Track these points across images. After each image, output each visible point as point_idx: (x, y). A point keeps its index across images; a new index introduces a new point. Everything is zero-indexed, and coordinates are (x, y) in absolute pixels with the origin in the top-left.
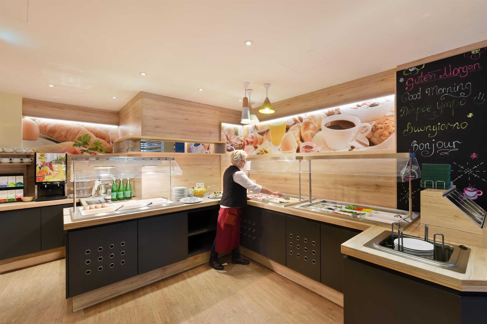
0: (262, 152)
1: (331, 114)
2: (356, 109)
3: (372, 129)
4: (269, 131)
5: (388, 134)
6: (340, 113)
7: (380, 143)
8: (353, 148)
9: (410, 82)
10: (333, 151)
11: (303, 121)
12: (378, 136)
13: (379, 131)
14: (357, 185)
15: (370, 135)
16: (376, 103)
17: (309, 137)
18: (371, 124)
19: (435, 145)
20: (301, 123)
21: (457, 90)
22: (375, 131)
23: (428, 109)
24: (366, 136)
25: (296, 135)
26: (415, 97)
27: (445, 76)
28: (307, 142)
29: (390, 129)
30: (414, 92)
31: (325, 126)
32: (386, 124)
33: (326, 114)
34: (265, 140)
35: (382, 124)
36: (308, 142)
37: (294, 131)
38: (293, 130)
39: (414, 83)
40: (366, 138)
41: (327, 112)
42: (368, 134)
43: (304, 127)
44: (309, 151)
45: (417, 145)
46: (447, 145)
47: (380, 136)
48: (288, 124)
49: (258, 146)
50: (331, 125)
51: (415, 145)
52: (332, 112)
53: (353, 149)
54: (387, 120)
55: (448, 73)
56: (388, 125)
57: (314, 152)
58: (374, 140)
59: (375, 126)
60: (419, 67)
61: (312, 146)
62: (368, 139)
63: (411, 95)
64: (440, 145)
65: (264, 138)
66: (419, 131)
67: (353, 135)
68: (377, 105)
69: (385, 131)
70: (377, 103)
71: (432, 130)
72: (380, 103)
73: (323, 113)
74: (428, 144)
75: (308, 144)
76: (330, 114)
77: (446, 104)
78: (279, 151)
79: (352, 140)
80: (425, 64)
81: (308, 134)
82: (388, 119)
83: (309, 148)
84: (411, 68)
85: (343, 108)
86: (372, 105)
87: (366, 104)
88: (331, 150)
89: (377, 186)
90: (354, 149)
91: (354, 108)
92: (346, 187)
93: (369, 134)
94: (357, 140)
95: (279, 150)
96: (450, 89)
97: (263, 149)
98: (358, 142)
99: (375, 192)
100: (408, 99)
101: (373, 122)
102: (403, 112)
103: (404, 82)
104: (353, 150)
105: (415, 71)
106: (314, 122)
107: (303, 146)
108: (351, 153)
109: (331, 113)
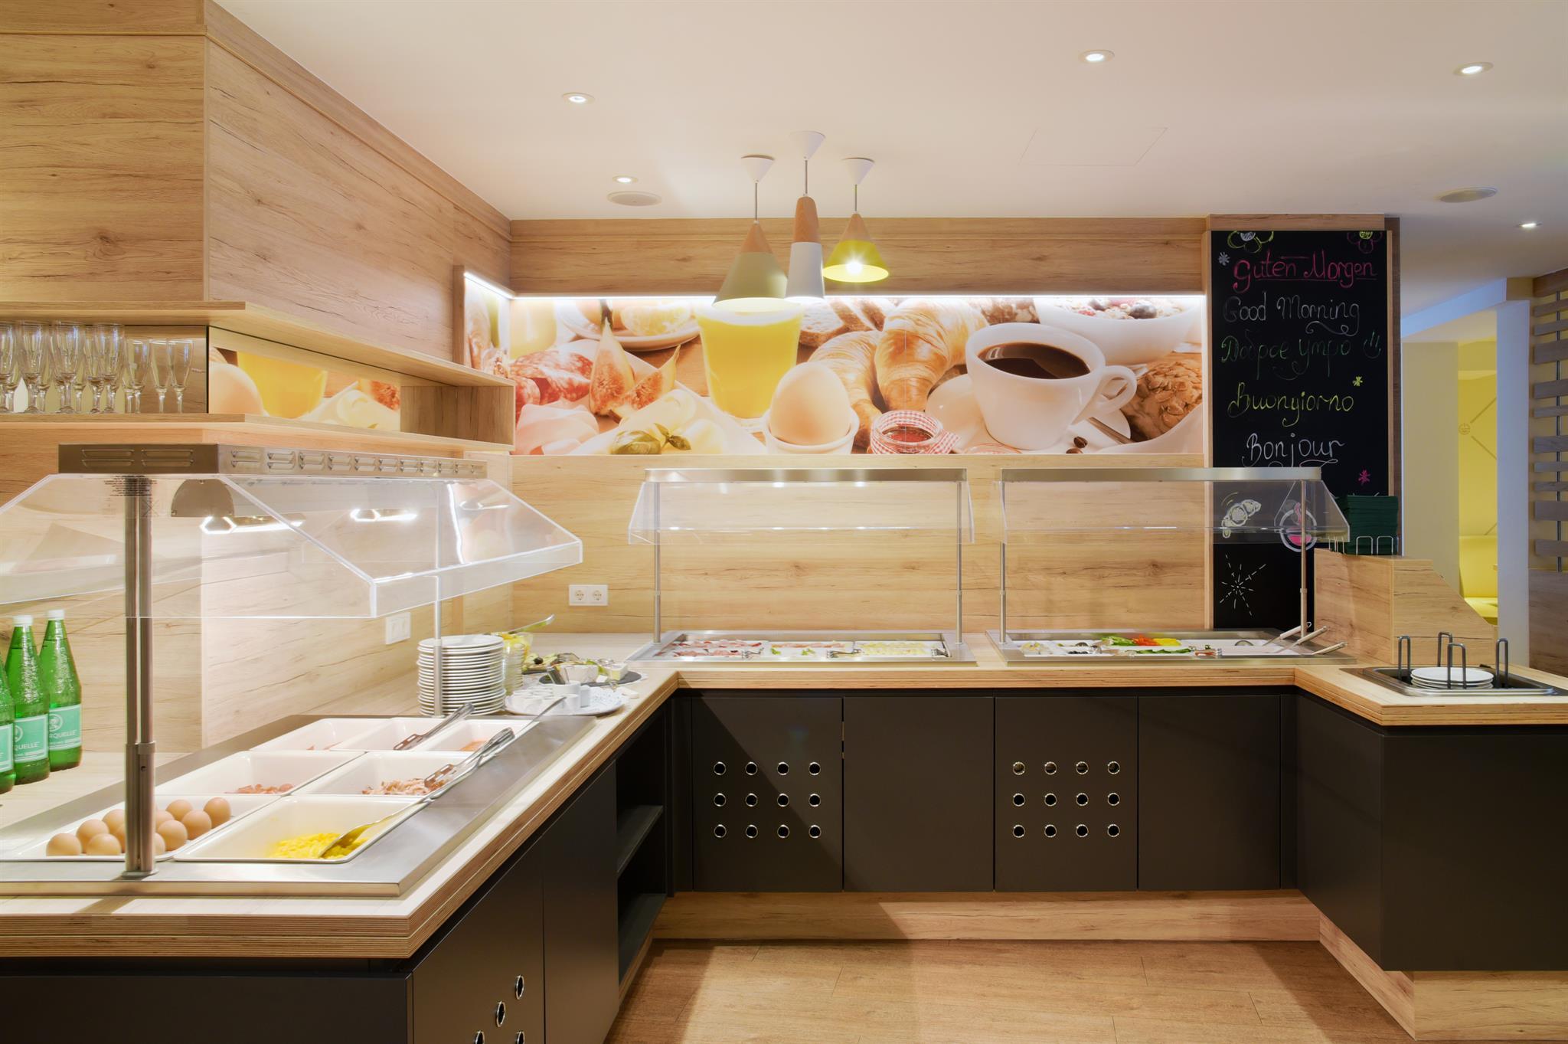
0: (649, 445)
1: (1003, 315)
2: (1089, 314)
3: (1139, 387)
4: (696, 346)
5: (1181, 409)
6: (1037, 322)
7: (1163, 433)
8: (1080, 443)
9: (1243, 270)
10: (1012, 453)
11: (885, 324)
12: (1155, 411)
13: (1159, 396)
14: (1095, 569)
15: (1132, 407)
16: (1148, 307)
17: (914, 393)
18: (1135, 371)
19: (1296, 447)
20: (875, 331)
21: (1336, 317)
22: (1148, 396)
23: (1281, 352)
24: (1120, 409)
25: (851, 377)
26: (1253, 314)
27: (1313, 276)
28: (903, 412)
29: (1187, 393)
30: (1252, 299)
31: (979, 356)
32: (1176, 376)
33: (983, 312)
34: (673, 387)
35: (1166, 376)
36: (909, 412)
37: (842, 361)
38: (832, 356)
39: (1252, 277)
40: (1122, 415)
41: (990, 309)
42: (1127, 402)
43: (891, 349)
44: (914, 447)
45: (1258, 445)
46: (1317, 449)
47: (1161, 412)
48: (809, 328)
49: (622, 410)
50: (1002, 357)
51: (1255, 445)
52: (1007, 310)
53: (1082, 450)
54: (1180, 365)
55: (1319, 272)
56: (1181, 381)
57: (933, 454)
58: (1145, 422)
59: (1146, 379)
60: (1263, 235)
61: (925, 429)
62: (1127, 419)
63: (1246, 307)
64: (1305, 447)
65: (664, 375)
66: (1262, 408)
67: (1082, 401)
68: (1151, 316)
69: (1175, 399)
70: (1151, 310)
71: (1290, 408)
72: (1160, 310)
73: (971, 309)
74: (1281, 443)
75: (910, 418)
76: (998, 317)
77: (1316, 346)
78: (761, 444)
79: (1078, 417)
80: (1275, 232)
81: (908, 379)
82: (1182, 362)
83: (910, 436)
84: (1245, 232)
85: (1045, 303)
86: (1139, 314)
87: (1122, 306)
88: (1003, 448)
89: (1155, 565)
90: (1084, 447)
91: (1085, 313)
92: (1060, 579)
93: (1130, 404)
94: (1093, 419)
95: (759, 436)
96: (1322, 309)
97: (660, 427)
98: (1098, 427)
99: (1148, 585)
100: (1238, 315)
101: (1141, 368)
102: (1226, 349)
103: (1230, 266)
104: (1081, 452)
105: (1252, 243)
106: (935, 335)
107: (887, 428)
108: (1075, 462)
109: (1002, 312)
